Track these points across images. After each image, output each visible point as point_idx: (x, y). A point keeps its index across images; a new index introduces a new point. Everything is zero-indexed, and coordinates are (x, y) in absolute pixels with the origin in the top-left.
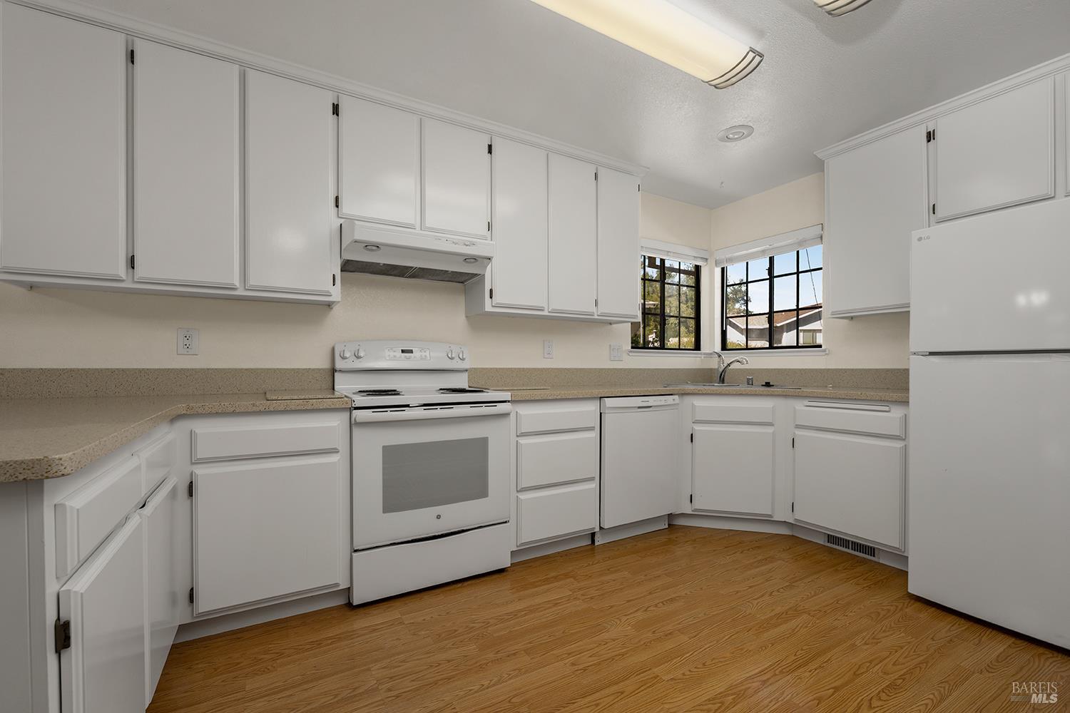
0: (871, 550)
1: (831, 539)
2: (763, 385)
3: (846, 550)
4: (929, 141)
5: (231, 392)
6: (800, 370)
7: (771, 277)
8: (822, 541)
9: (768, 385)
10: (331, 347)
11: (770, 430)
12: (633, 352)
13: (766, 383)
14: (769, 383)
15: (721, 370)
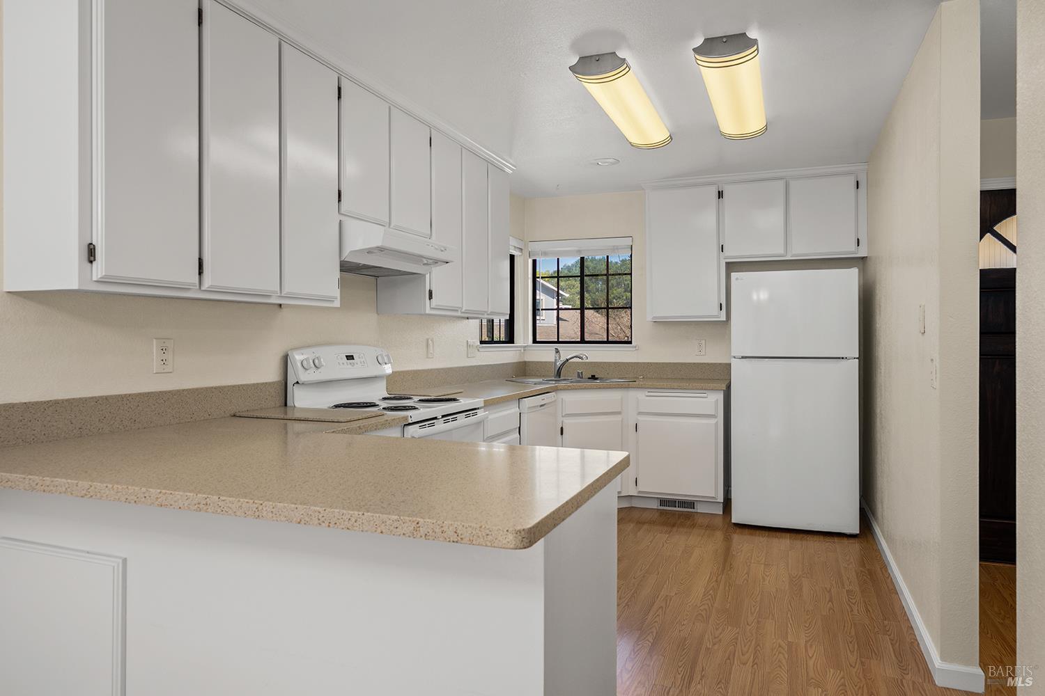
0: (691, 504)
1: (663, 502)
2: (589, 378)
3: (675, 509)
4: (719, 198)
5: (202, 419)
6: (615, 363)
7: (582, 276)
8: (655, 505)
9: (593, 378)
10: (281, 354)
11: (618, 418)
12: (483, 347)
13: (592, 376)
14: (594, 376)
15: (559, 364)
